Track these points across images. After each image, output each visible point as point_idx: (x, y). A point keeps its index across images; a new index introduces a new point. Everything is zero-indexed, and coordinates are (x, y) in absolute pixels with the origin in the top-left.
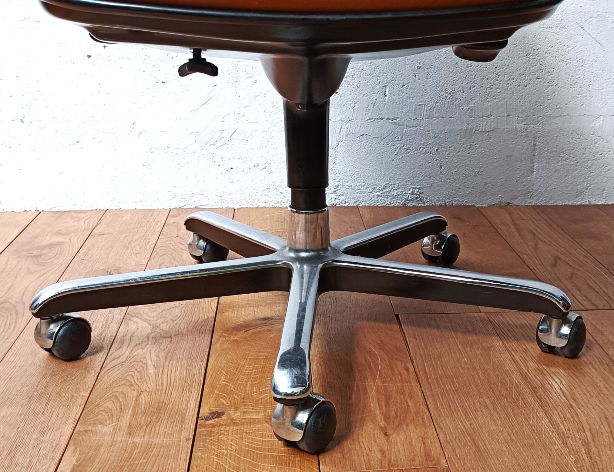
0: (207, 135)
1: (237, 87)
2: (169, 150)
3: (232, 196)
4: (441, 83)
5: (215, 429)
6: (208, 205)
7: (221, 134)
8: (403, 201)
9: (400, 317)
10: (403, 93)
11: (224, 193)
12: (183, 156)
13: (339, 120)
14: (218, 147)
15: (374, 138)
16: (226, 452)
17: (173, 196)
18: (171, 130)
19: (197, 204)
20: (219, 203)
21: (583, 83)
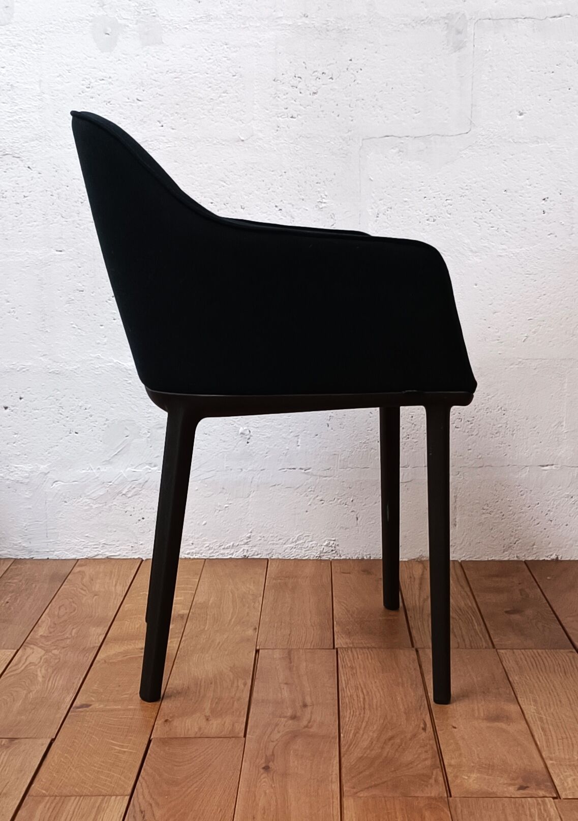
0: (118, 485)
1: (148, 437)
2: (82, 501)
3: (143, 546)
4: (355, 433)
5: (82, 714)
6: (119, 555)
7: (133, 484)
8: (318, 553)
9: (260, 651)
10: (316, 443)
11: (136, 543)
12: (96, 506)
13: (250, 470)
14: (130, 497)
15: (287, 488)
16: (86, 725)
17: (85, 546)
18: (83, 480)
19: (108, 554)
20: (131, 554)
21: (506, 433)
